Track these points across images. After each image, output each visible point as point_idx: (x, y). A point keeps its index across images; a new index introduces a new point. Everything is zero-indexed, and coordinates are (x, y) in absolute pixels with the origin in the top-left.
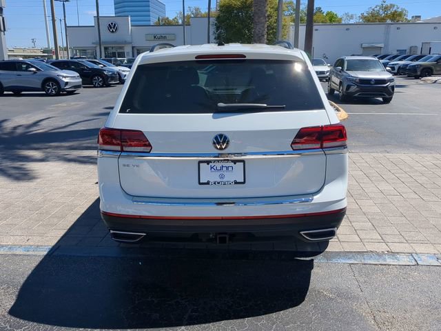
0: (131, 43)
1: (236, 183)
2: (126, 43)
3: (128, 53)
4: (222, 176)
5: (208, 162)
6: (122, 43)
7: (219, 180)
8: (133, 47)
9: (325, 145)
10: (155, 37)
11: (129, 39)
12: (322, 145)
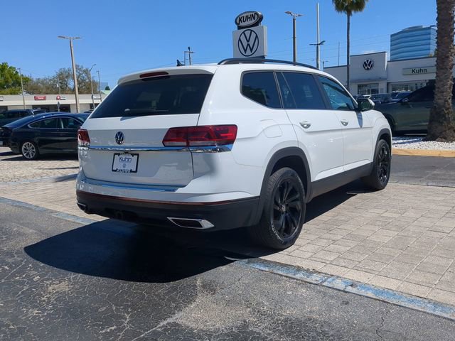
0: (386, 79)
1: (131, 171)
2: (381, 79)
3: (382, 89)
4: (124, 166)
5: (119, 154)
6: (375, 80)
7: (122, 169)
8: (388, 84)
9: (192, 143)
10: (413, 71)
11: (384, 75)
12: (188, 143)
